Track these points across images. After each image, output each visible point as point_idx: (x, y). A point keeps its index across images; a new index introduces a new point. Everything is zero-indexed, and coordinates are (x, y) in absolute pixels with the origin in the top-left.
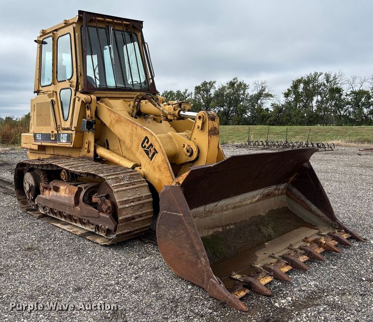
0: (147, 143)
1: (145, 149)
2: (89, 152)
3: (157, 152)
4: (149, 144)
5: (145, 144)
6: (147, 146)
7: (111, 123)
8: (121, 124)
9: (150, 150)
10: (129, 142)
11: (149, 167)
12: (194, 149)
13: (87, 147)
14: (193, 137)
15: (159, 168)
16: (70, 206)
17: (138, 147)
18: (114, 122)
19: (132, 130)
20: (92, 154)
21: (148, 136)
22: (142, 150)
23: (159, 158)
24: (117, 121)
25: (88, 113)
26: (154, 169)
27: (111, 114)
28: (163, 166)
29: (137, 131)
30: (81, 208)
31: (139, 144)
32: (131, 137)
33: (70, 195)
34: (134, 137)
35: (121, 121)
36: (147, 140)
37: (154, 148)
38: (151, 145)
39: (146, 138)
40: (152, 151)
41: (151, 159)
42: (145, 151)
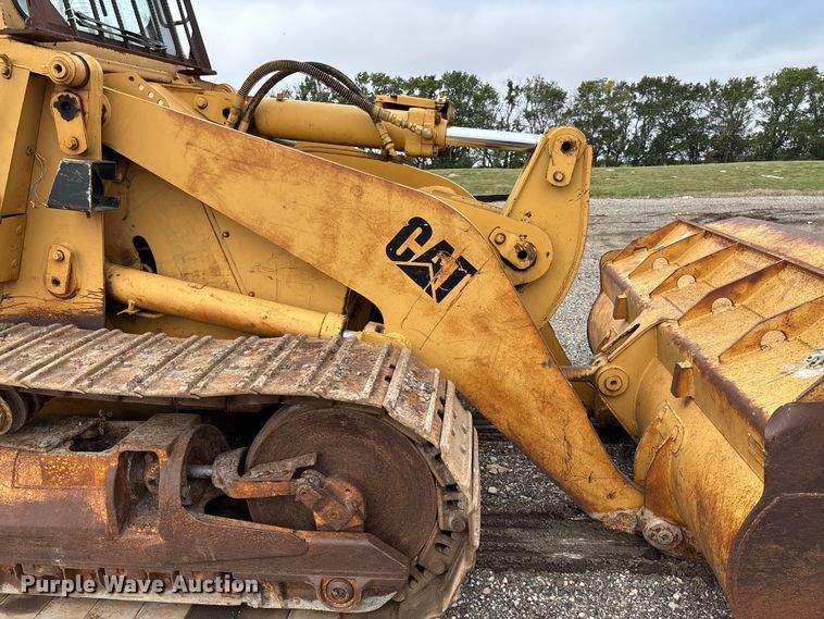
0: (421, 240)
1: (410, 263)
2: (73, 295)
3: (472, 271)
4: (431, 243)
5: (410, 243)
6: (419, 251)
7: (198, 172)
8: (264, 175)
9: (437, 267)
10: (315, 242)
11: (427, 324)
12: (542, 246)
13: (62, 275)
14: (523, 207)
15: (482, 323)
16: (79, 539)
17: (367, 259)
18: (215, 168)
19: (335, 198)
20: (90, 299)
21: (429, 216)
22: (393, 268)
23: (485, 289)
24: (238, 165)
25: (68, 131)
26: (454, 328)
27: (197, 135)
28: (502, 316)
29: (365, 198)
30: (165, 531)
31: (371, 249)
32: (328, 220)
33: (61, 494)
34: (346, 224)
35: (266, 164)
36: (418, 231)
37: (455, 255)
38: (445, 248)
39: (416, 222)
40: (449, 267)
41: (441, 295)
42: (409, 270)
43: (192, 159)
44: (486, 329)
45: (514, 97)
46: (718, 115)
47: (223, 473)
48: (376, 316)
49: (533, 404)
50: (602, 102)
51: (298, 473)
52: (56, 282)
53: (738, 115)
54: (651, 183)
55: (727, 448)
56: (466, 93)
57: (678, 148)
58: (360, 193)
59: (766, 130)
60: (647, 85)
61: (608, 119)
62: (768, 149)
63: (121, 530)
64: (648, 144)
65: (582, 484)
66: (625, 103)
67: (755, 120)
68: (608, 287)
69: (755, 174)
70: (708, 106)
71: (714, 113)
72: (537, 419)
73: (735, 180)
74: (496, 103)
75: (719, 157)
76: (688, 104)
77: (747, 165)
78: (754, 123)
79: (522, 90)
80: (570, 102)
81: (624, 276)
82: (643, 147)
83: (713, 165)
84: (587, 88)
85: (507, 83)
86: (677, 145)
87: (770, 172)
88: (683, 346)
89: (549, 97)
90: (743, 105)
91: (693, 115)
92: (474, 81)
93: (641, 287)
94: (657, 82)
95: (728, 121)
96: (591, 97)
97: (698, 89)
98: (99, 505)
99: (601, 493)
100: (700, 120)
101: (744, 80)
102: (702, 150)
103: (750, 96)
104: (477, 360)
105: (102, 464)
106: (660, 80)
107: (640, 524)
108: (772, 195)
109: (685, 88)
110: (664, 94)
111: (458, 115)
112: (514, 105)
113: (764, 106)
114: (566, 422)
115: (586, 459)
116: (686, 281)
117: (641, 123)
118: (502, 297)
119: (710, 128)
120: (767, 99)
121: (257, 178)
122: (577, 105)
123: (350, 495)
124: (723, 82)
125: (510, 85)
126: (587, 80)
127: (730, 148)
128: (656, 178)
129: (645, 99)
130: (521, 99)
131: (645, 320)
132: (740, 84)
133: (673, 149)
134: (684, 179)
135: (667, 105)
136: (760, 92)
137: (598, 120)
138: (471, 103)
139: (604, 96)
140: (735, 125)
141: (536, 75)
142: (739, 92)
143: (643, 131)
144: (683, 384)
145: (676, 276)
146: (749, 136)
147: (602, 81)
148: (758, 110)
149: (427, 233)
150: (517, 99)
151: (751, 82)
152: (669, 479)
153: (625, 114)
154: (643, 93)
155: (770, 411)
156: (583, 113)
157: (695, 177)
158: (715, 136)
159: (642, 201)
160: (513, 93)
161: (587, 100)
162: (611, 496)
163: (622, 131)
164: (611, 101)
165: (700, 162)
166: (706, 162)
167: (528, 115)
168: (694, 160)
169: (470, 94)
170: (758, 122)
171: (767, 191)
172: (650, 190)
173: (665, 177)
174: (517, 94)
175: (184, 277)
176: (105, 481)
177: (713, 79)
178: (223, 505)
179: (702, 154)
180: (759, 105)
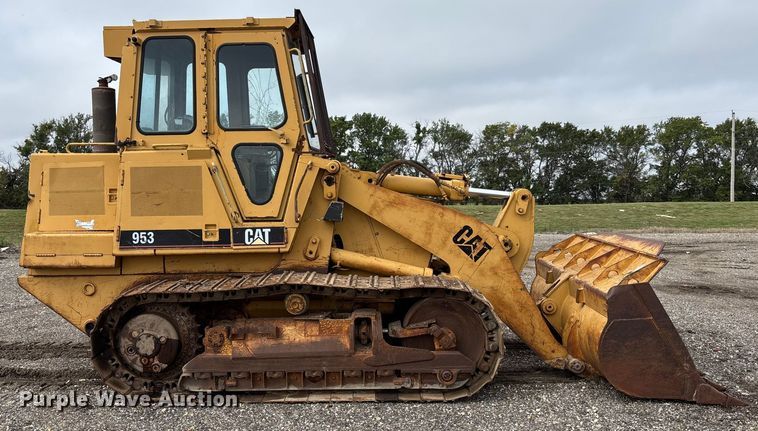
0: (468, 235)
1: (463, 245)
2: (317, 259)
3: (490, 248)
4: (472, 236)
5: (463, 236)
7: (374, 207)
8: (402, 208)
9: (475, 246)
10: (422, 236)
11: (470, 272)
12: (515, 241)
13: (314, 250)
14: (504, 224)
15: (494, 271)
16: (336, 356)
17: (444, 243)
18: (382, 205)
19: (432, 218)
20: (323, 262)
21: (472, 225)
22: (456, 247)
23: (495, 257)
24: (392, 204)
25: (329, 190)
26: (482, 273)
27: (375, 192)
28: (503, 268)
29: (445, 217)
30: (376, 352)
31: (446, 239)
32: (429, 227)
33: (327, 337)
34: (436, 228)
35: (403, 204)
36: (467, 231)
37: (483, 241)
38: (478, 238)
39: (466, 228)
40: (480, 246)
41: (476, 259)
42: (463, 248)
43: (372, 202)
44: (496, 274)
45: (422, 138)
46: (615, 158)
47: (396, 329)
48: (446, 269)
49: (517, 308)
50: (506, 144)
51: (430, 325)
52: (311, 253)
53: (633, 159)
54: (557, 221)
55: (597, 314)
56: (375, 134)
57: (581, 188)
58: (442, 215)
59: (660, 172)
60: (546, 129)
61: (513, 160)
62: (662, 190)
63: (355, 350)
64: (551, 183)
65: (540, 346)
66: (529, 145)
67: (649, 165)
68: (541, 271)
69: (650, 213)
70: (605, 150)
71: (612, 157)
72: (519, 315)
73: (633, 218)
74: (405, 143)
75: (619, 198)
76: (586, 148)
77: (643, 206)
78: (648, 167)
79: (429, 132)
80: (475, 143)
81: (550, 263)
82: (547, 187)
83: (613, 204)
84: (491, 132)
85: (415, 125)
86: (579, 185)
87: (664, 212)
88: (580, 283)
89: (455, 138)
90: (637, 151)
91: (593, 158)
92: (383, 122)
93: (559, 266)
94: (556, 127)
95: (624, 164)
96: (495, 139)
97: (594, 134)
98: (346, 342)
99: (548, 350)
100: (599, 162)
101: (635, 127)
102: (603, 190)
103: (643, 141)
104: (492, 288)
105: (347, 324)
106: (558, 125)
107: (567, 364)
108: (666, 232)
109: (582, 133)
110: (563, 139)
111: (368, 153)
112: (421, 145)
113: (656, 151)
114: (532, 316)
115: (541, 334)
116: (580, 261)
117: (544, 164)
118: (503, 260)
119: (608, 170)
120: (657, 145)
121: (399, 209)
122: (482, 147)
123: (451, 335)
124: (616, 129)
125: (418, 127)
126: (490, 124)
127: (629, 189)
128: (561, 215)
129: (546, 143)
130: (429, 140)
131: (562, 278)
132: (632, 130)
133: (576, 190)
134: (587, 217)
135: (567, 148)
136: (650, 138)
137: (503, 161)
138: (380, 143)
139: (508, 138)
140: (632, 167)
141: (442, 118)
142: (632, 137)
143: (546, 171)
144: (581, 299)
145: (576, 258)
146: (645, 179)
147: (504, 125)
148: (650, 155)
149: (471, 232)
150: (425, 140)
151: (642, 130)
152: (578, 339)
153: (528, 156)
154: (544, 137)
155: (607, 292)
156: (488, 154)
157: (597, 215)
158: (614, 178)
159: (551, 236)
160: (421, 135)
161: (492, 142)
162: (553, 352)
163: (526, 171)
164: (514, 143)
165: (602, 202)
166: (608, 201)
167: (436, 155)
168: (596, 200)
169: (380, 134)
170: (651, 166)
171: (661, 228)
172: (557, 227)
173: (570, 215)
174: (424, 136)
175: (362, 252)
176: (348, 332)
177: (607, 125)
178: (396, 341)
179: (603, 194)
180: (651, 150)
